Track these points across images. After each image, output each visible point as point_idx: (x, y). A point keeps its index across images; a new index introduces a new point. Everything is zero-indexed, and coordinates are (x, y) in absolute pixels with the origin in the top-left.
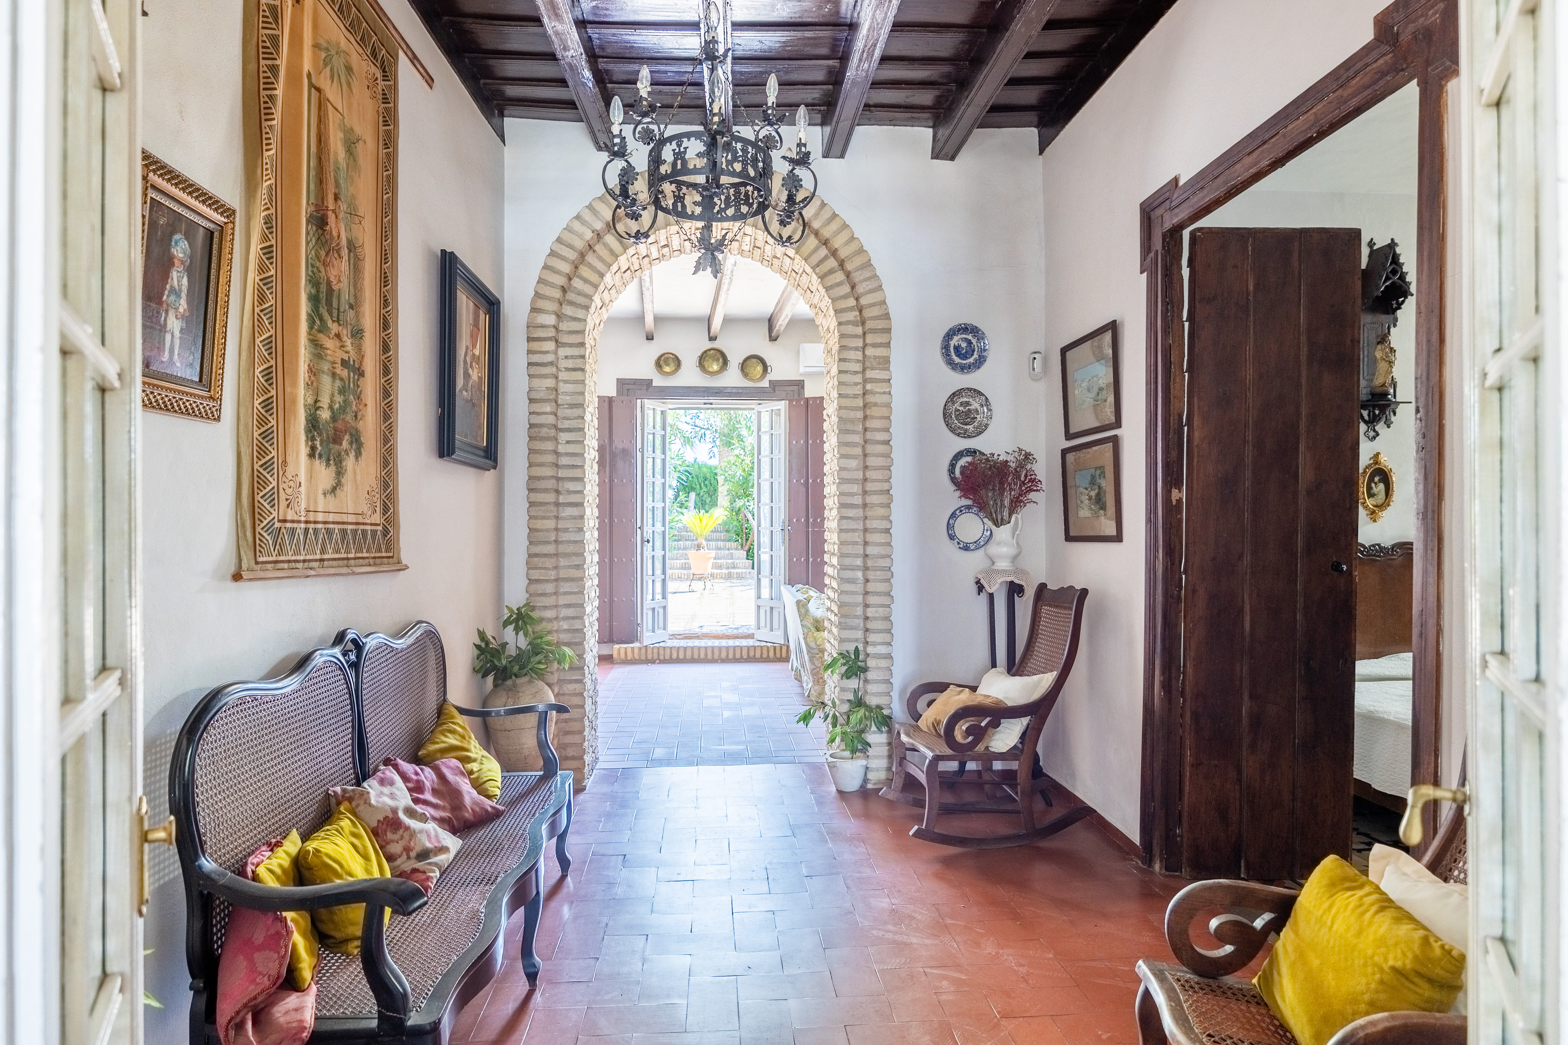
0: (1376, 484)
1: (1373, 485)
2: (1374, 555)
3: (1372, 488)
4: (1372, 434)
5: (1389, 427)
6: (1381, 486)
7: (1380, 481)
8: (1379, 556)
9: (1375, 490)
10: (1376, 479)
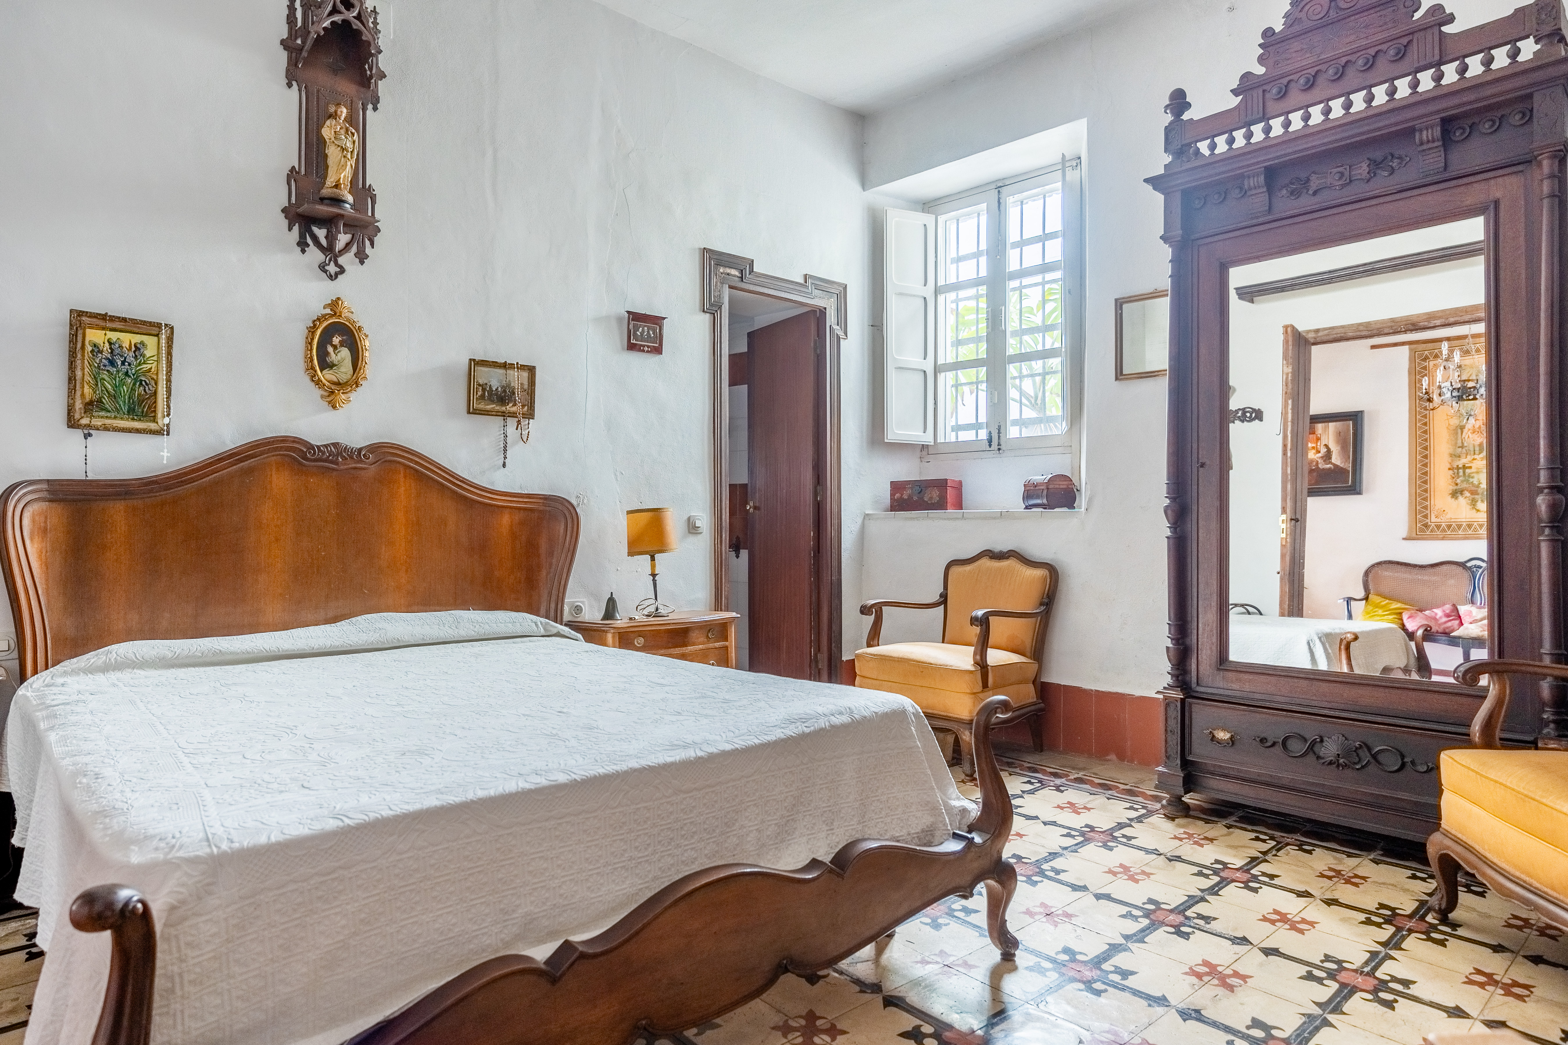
0: (335, 347)
1: (330, 349)
2: (326, 461)
3: (328, 354)
4: (332, 268)
5: (362, 263)
6: (345, 353)
7: (342, 343)
8: (337, 463)
9: (333, 357)
10: (336, 340)
